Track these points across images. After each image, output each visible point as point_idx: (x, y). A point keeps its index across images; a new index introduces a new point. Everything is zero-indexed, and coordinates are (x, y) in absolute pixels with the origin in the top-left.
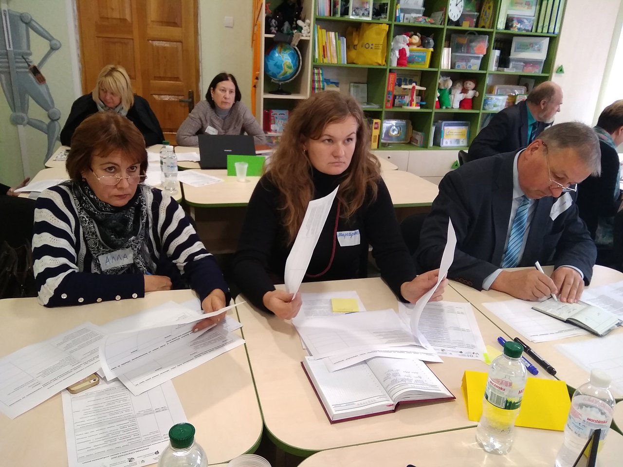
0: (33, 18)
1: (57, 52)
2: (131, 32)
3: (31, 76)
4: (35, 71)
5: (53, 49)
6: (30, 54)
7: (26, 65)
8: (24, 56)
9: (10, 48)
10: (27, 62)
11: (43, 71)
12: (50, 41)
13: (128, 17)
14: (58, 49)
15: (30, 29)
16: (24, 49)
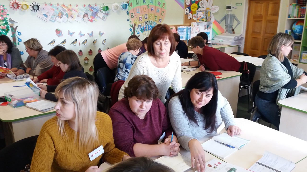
0: (236, 16)
1: (239, 25)
2: (262, 18)
3: (232, 31)
4: (233, 30)
5: (238, 24)
6: (233, 25)
7: (231, 28)
8: (231, 26)
9: (229, 24)
10: (232, 28)
11: (235, 30)
12: (237, 21)
13: (262, 13)
14: (239, 24)
15: (234, 19)
16: (232, 24)
